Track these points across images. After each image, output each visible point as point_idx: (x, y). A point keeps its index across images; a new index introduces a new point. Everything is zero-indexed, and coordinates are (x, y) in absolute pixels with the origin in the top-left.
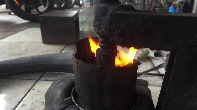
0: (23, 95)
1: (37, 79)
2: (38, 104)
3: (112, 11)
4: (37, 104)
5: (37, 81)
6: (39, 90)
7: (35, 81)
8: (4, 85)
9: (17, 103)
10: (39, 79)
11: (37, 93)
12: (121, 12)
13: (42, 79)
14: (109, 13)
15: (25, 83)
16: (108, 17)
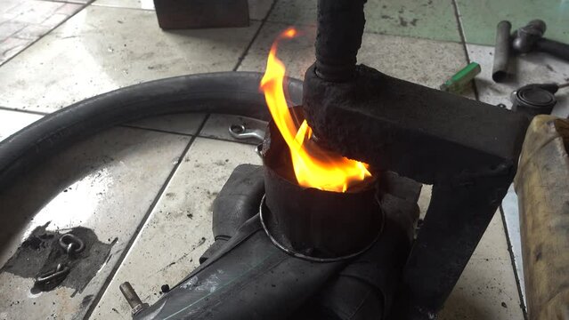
0: (168, 172)
1: (192, 132)
2: (198, 195)
3: (332, 102)
4: (196, 196)
5: (193, 138)
6: (199, 162)
7: (189, 138)
8: (127, 145)
9: (158, 189)
10: (197, 135)
11: (194, 169)
12: (345, 106)
13: (203, 132)
14: (327, 102)
15: (169, 142)
16: (324, 110)
